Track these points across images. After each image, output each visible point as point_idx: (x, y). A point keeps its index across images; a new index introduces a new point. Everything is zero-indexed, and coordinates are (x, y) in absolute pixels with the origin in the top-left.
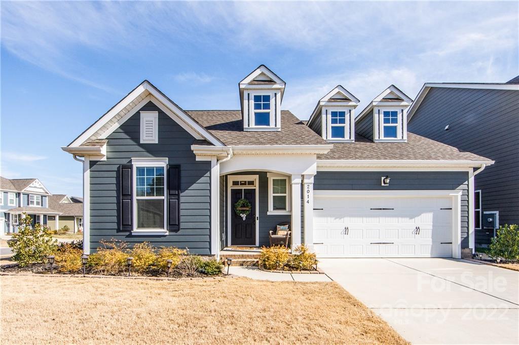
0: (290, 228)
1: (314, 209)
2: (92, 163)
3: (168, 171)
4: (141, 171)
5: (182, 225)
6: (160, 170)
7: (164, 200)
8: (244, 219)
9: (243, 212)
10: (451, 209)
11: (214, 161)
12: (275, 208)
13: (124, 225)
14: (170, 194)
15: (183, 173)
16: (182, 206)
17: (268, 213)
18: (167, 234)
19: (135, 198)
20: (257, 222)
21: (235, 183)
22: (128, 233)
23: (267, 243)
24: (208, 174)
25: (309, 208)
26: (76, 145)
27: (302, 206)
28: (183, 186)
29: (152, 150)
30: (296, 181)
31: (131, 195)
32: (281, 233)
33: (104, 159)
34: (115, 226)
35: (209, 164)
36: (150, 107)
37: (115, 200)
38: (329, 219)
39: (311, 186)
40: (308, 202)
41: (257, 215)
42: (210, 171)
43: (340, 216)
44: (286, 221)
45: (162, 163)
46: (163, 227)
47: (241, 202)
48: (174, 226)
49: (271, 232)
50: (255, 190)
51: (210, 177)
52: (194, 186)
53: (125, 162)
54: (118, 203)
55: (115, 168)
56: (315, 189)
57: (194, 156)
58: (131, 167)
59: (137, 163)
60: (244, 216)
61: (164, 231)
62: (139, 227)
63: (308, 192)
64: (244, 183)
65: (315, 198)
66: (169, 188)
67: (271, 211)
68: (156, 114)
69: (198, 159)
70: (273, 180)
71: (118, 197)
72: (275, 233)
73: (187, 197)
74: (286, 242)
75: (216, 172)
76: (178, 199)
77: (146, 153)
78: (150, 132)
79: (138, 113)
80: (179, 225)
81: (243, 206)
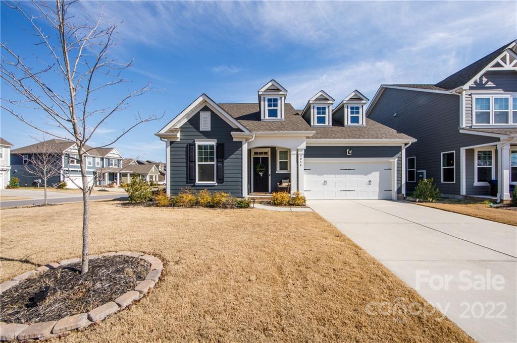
0: (290, 181)
1: (305, 170)
2: (172, 143)
3: (217, 147)
4: (200, 147)
5: (225, 180)
6: (212, 147)
7: (214, 164)
8: (261, 176)
9: (261, 171)
10: (391, 169)
11: (244, 141)
12: (281, 169)
13: (190, 179)
14: (217, 161)
15: (226, 149)
16: (225, 168)
17: (277, 172)
18: (216, 184)
19: (197, 163)
20: (270, 177)
21: (256, 153)
22: (192, 184)
23: (276, 189)
24: (240, 149)
25: (301, 169)
26: (163, 132)
27: (298, 168)
28: (225, 156)
29: (207, 135)
30: (294, 153)
31: (195, 162)
32: (285, 185)
33: (179, 140)
34: (185, 180)
35: (241, 142)
36: (206, 109)
37: (185, 164)
38: (315, 176)
39: (303, 156)
40: (301, 165)
41: (270, 173)
42: (242, 147)
43: (321, 174)
44: (288, 177)
45: (213, 142)
46: (214, 181)
47: (259, 165)
48: (220, 180)
49: (278, 184)
50: (268, 158)
51: (242, 151)
52: (232, 156)
53: (191, 142)
54: (187, 167)
55: (185, 145)
56: (304, 157)
57: (232, 138)
58: (195, 145)
59: (197, 143)
60: (261, 174)
61: (214, 183)
62: (199, 181)
63: (301, 159)
64: (261, 153)
65: (305, 163)
66: (217, 157)
67: (278, 171)
68: (209, 113)
69: (234, 140)
70: (280, 151)
71: (187, 163)
72: (281, 184)
73: (227, 162)
74: (288, 190)
75: (245, 148)
76: (223, 164)
77: (203, 137)
78: (205, 124)
79: (198, 113)
80: (223, 179)
81: (261, 167)
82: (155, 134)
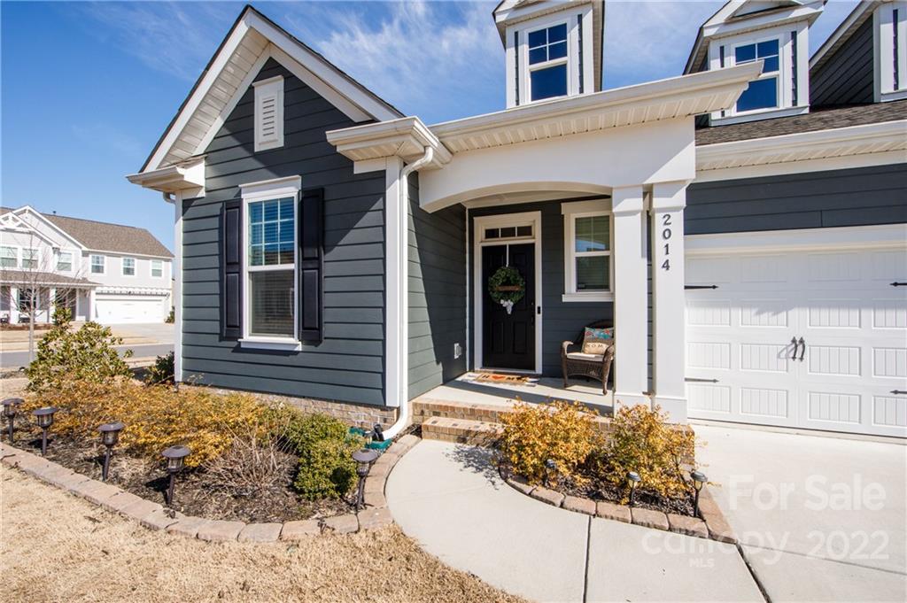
1: (686, 287)
2: (187, 204)
3: (301, 204)
4: (255, 207)
5: (327, 330)
6: (287, 203)
7: (293, 271)
8: (509, 311)
9: (507, 295)
11: (392, 168)
12: (582, 285)
13: (231, 329)
14: (305, 259)
15: (331, 208)
16: (328, 285)
17: (565, 299)
18: (299, 348)
19: (247, 267)
20: (539, 318)
21: (491, 233)
22: (234, 344)
23: (561, 372)
24: (378, 205)
25: (670, 283)
27: (651, 279)
28: (328, 241)
29: (274, 163)
31: (239, 263)
32: (592, 350)
33: (202, 194)
34: (216, 327)
35: (379, 178)
36: (270, 69)
37: (215, 274)
38: (737, 313)
39: (678, 221)
40: (666, 266)
41: (539, 302)
42: (384, 195)
44: (603, 318)
45: (288, 189)
46: (291, 333)
47: (502, 274)
48: (312, 333)
49: (566, 343)
50: (533, 245)
51: (384, 210)
52: (352, 236)
53: (229, 195)
54: (221, 281)
55: (216, 209)
56: (688, 231)
57: (349, 163)
58: (240, 201)
59: (248, 198)
60: (508, 305)
61: (292, 341)
62: (256, 330)
63: (667, 234)
64: (508, 232)
65: (688, 259)
66: (301, 244)
67: (572, 294)
68: (279, 83)
69: (359, 169)
70: (577, 220)
71: (221, 268)
72: (577, 346)
73: (333, 262)
76: (319, 269)
77: (265, 172)
80: (320, 329)
81: (508, 281)
82: (132, 180)
